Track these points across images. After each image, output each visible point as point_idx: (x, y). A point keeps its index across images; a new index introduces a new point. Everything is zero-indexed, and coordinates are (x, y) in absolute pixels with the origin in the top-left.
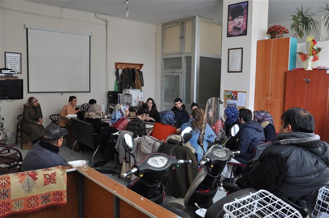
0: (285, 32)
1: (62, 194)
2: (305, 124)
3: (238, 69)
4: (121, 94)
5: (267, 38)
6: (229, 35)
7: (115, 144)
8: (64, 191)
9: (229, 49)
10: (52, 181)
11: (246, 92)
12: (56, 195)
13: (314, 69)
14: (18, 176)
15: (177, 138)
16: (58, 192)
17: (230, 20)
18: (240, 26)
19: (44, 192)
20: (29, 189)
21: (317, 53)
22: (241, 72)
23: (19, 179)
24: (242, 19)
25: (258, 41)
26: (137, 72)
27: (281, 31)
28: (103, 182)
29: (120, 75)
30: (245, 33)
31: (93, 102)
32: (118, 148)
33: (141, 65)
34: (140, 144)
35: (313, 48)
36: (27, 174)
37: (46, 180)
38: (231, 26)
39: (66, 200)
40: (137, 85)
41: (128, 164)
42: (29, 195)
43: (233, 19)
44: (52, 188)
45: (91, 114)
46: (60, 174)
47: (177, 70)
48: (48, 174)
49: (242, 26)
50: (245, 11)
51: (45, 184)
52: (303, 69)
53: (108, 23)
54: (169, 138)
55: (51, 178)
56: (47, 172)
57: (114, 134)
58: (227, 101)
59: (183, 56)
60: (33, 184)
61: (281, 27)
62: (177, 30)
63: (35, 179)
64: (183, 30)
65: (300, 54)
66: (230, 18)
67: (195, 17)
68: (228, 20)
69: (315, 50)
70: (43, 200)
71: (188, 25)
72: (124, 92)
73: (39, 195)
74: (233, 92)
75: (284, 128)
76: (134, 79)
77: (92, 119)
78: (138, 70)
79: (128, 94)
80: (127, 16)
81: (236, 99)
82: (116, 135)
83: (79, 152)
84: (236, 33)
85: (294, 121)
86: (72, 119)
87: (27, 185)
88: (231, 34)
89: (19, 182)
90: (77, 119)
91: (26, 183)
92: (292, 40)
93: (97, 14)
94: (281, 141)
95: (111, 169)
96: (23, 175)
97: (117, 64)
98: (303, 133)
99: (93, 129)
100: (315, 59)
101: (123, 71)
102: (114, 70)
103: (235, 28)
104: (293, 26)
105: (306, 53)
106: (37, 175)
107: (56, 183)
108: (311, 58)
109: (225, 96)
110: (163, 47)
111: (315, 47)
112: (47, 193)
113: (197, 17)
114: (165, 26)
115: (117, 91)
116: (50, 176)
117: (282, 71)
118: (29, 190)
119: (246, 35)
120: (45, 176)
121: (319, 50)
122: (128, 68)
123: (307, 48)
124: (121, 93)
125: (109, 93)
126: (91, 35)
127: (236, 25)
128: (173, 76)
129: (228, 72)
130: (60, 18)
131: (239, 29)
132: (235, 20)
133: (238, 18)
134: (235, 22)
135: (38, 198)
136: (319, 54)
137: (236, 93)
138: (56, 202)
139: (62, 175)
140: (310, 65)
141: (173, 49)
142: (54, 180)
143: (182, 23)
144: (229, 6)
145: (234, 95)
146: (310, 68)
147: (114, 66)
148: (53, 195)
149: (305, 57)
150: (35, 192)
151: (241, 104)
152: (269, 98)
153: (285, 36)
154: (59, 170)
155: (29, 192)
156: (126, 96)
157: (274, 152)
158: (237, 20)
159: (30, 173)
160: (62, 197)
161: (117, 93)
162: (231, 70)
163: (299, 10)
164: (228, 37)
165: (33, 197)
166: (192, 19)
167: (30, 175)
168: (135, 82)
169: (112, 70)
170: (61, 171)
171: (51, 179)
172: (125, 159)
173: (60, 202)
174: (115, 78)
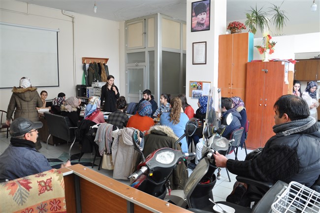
0: (243, 28)
1: (60, 202)
2: (301, 110)
3: (203, 61)
4: (90, 88)
5: (227, 33)
6: (193, 30)
7: (94, 137)
8: (62, 198)
9: (193, 43)
10: (48, 188)
11: (210, 82)
12: (54, 203)
13: (270, 61)
14: (7, 187)
15: (161, 128)
16: (55, 200)
17: (194, 16)
18: (203, 22)
19: (40, 202)
20: (22, 200)
21: (272, 46)
22: (205, 64)
23: (9, 191)
24: (205, 15)
25: (220, 36)
26: (103, 66)
27: (240, 27)
28: (111, 187)
29: (87, 70)
30: (208, 28)
31: (61, 95)
32: (98, 141)
33: (107, 60)
34: (121, 135)
35: (269, 42)
36: (17, 183)
37: (41, 188)
38: (195, 22)
39: (65, 208)
40: (104, 78)
41: (108, 156)
42: (23, 208)
43: (196, 15)
44: (49, 196)
45: (66, 107)
46: (56, 179)
47: (140, 64)
48: (43, 181)
49: (205, 21)
50: (208, 8)
51: (41, 192)
52: (261, 61)
53: (74, 19)
54: (152, 128)
55: (47, 184)
56: (41, 179)
57: (93, 127)
58: (193, 91)
59: (146, 51)
60: (26, 194)
61: (240, 23)
62: (140, 26)
63: (28, 188)
64: (145, 26)
65: (258, 47)
66: (194, 14)
67: (157, 14)
68: (192, 17)
69: (271, 44)
70: (39, 210)
71: (150, 22)
72: (93, 85)
73: (34, 206)
74: (198, 82)
75: (280, 117)
76: (100, 73)
77: (68, 112)
78: (104, 64)
79: (97, 87)
80: (95, 12)
81: (201, 88)
82: (94, 128)
83: (53, 145)
84: (200, 28)
85: (290, 109)
86: (45, 113)
87: (20, 196)
88: (195, 29)
89: (10, 194)
90: (50, 113)
91: (18, 194)
92: (251, 35)
93: (63, 11)
94: (283, 132)
95: (89, 161)
96: (14, 184)
97: (84, 59)
98: (301, 120)
99: (69, 122)
100: (271, 52)
101: (90, 66)
102: (81, 65)
103: (199, 24)
104: (247, 23)
105: (263, 46)
106: (30, 183)
107: (52, 190)
108: (268, 51)
109: (190, 86)
110: (126, 42)
111: (271, 42)
112: (43, 203)
113: (159, 14)
114: (128, 23)
115: (85, 84)
116: (45, 183)
117: (242, 63)
118: (22, 202)
119: (209, 30)
120: (40, 183)
121: (274, 44)
122: (95, 63)
123: (264, 42)
124: (90, 86)
125: (78, 86)
126: (58, 31)
127: (199, 21)
128: (136, 69)
129: (193, 64)
130: (27, 14)
131: (203, 24)
132: (198, 16)
133: (202, 14)
134: (199, 18)
135: (33, 210)
136: (274, 48)
137: (201, 83)
138: (54, 211)
139: (58, 180)
140: (267, 57)
141: (137, 44)
142: (50, 187)
143: (145, 20)
144: (192, 3)
145: (199, 86)
146: (266, 60)
147: (81, 61)
148: (50, 204)
149: (262, 50)
150: (29, 203)
151: (206, 93)
152: (231, 87)
153: (243, 31)
154: (55, 174)
155: (22, 205)
156: (94, 89)
157: (281, 145)
158: (200, 17)
159: (21, 182)
160: (60, 205)
161: (86, 86)
162: (196, 62)
163: (253, 9)
164: (192, 31)
165: (27, 209)
166: (155, 16)
167: (22, 184)
168: (102, 75)
169: (80, 64)
170: (57, 175)
171: (46, 186)
172: (106, 151)
173: (58, 211)
174: (82, 72)
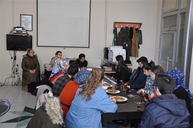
29: (118, 34)
33: (140, 24)
47: (172, 28)
59: (179, 13)
76: (131, 37)
78: (137, 29)
97: (115, 23)
101: (121, 30)
122: (127, 28)
147: (113, 26)
156: (111, 53)
168: (132, 40)
